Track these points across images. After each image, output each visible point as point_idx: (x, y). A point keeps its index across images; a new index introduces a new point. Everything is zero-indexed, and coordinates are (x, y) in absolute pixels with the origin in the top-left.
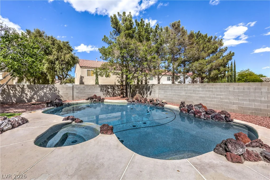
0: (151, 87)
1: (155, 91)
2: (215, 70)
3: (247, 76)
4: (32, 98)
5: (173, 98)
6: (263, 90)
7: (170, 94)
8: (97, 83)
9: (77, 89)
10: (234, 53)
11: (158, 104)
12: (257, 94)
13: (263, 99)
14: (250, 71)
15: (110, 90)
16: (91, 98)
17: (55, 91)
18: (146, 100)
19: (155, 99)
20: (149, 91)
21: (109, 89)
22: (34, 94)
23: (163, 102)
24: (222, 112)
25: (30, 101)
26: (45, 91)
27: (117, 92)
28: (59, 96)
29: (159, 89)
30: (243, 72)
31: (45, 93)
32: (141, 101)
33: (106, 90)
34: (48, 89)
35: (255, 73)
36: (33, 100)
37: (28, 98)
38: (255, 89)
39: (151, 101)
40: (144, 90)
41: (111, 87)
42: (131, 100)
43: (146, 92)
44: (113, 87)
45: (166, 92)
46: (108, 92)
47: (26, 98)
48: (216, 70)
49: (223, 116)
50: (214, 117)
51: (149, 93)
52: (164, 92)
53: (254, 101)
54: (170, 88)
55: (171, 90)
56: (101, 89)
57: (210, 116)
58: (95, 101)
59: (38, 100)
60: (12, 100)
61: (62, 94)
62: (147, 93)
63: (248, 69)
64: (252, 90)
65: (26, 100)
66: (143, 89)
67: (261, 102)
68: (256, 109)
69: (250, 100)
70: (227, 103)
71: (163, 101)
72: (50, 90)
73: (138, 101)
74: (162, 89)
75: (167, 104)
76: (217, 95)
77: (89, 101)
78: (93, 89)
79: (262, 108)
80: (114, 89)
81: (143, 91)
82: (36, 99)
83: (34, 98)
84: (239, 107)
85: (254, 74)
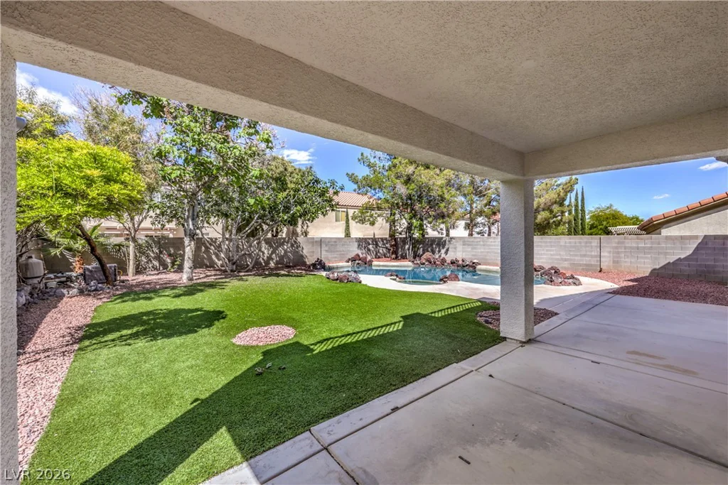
0: (447, 242)
1: (455, 248)
2: (544, 210)
3: (607, 218)
4: (270, 258)
5: (488, 258)
6: (593, 244)
7: (481, 252)
8: (348, 235)
9: (326, 245)
10: (577, 180)
11: (467, 265)
12: (587, 249)
13: (593, 253)
14: (614, 208)
15: (371, 247)
16: (353, 260)
17: (297, 247)
18: (443, 261)
19: (460, 260)
20: (443, 248)
21: (369, 244)
22: (272, 254)
23: (474, 263)
24: (552, 268)
25: (267, 263)
26: (285, 247)
27: (381, 251)
28: (302, 256)
29: (464, 245)
30: (601, 211)
31: (286, 251)
32: (435, 263)
33: (365, 247)
34: (289, 245)
35: (624, 214)
36: (271, 262)
37: (265, 258)
38: (586, 243)
39: (453, 263)
40: (434, 246)
41: (373, 242)
42: (419, 262)
43: (437, 249)
44: (375, 241)
45: (475, 248)
46: (369, 250)
47: (263, 259)
48: (546, 212)
49: (553, 271)
50: (544, 273)
51: (443, 251)
52: (472, 249)
53: (585, 256)
54: (482, 243)
55: (484, 245)
56: (359, 245)
57: (539, 273)
58: (358, 264)
59: (277, 261)
60: (246, 261)
61: (308, 253)
62: (439, 251)
63: (611, 205)
64: (583, 244)
65: (262, 261)
66: (432, 245)
67: (592, 256)
68: (586, 265)
69: (581, 256)
70: (558, 259)
71: (475, 261)
72: (292, 246)
73: (430, 263)
74: (469, 245)
75: (480, 264)
76: (547, 250)
77: (350, 263)
78: (347, 245)
79: (593, 263)
80: (377, 245)
81: (433, 248)
82: (274, 261)
83: (273, 259)
84: (571, 264)
85: (622, 215)
